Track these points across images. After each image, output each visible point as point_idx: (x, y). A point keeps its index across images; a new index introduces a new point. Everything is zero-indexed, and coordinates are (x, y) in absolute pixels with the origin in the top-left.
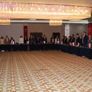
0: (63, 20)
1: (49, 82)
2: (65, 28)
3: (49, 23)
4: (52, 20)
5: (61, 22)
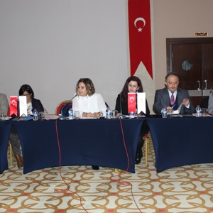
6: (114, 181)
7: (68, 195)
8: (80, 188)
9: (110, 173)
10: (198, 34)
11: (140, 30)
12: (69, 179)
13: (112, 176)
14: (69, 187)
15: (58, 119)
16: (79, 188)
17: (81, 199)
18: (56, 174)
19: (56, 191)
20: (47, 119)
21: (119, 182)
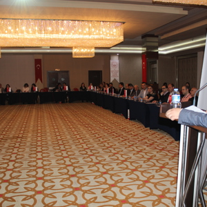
0: (96, 48)
1: (113, 168)
2: (111, 61)
3: (71, 54)
4: (75, 47)
5: (93, 50)
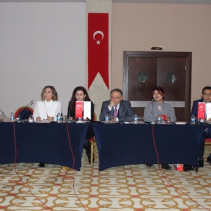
6: (61, 176)
7: (20, 184)
8: (31, 180)
9: (59, 170)
10: (153, 48)
11: (98, 42)
12: (22, 174)
13: (60, 172)
14: (21, 179)
15: (16, 122)
16: (29, 180)
17: (30, 187)
18: (11, 170)
19: (10, 182)
20: (5, 121)
21: (65, 177)
